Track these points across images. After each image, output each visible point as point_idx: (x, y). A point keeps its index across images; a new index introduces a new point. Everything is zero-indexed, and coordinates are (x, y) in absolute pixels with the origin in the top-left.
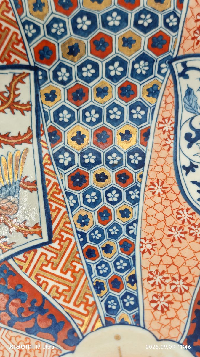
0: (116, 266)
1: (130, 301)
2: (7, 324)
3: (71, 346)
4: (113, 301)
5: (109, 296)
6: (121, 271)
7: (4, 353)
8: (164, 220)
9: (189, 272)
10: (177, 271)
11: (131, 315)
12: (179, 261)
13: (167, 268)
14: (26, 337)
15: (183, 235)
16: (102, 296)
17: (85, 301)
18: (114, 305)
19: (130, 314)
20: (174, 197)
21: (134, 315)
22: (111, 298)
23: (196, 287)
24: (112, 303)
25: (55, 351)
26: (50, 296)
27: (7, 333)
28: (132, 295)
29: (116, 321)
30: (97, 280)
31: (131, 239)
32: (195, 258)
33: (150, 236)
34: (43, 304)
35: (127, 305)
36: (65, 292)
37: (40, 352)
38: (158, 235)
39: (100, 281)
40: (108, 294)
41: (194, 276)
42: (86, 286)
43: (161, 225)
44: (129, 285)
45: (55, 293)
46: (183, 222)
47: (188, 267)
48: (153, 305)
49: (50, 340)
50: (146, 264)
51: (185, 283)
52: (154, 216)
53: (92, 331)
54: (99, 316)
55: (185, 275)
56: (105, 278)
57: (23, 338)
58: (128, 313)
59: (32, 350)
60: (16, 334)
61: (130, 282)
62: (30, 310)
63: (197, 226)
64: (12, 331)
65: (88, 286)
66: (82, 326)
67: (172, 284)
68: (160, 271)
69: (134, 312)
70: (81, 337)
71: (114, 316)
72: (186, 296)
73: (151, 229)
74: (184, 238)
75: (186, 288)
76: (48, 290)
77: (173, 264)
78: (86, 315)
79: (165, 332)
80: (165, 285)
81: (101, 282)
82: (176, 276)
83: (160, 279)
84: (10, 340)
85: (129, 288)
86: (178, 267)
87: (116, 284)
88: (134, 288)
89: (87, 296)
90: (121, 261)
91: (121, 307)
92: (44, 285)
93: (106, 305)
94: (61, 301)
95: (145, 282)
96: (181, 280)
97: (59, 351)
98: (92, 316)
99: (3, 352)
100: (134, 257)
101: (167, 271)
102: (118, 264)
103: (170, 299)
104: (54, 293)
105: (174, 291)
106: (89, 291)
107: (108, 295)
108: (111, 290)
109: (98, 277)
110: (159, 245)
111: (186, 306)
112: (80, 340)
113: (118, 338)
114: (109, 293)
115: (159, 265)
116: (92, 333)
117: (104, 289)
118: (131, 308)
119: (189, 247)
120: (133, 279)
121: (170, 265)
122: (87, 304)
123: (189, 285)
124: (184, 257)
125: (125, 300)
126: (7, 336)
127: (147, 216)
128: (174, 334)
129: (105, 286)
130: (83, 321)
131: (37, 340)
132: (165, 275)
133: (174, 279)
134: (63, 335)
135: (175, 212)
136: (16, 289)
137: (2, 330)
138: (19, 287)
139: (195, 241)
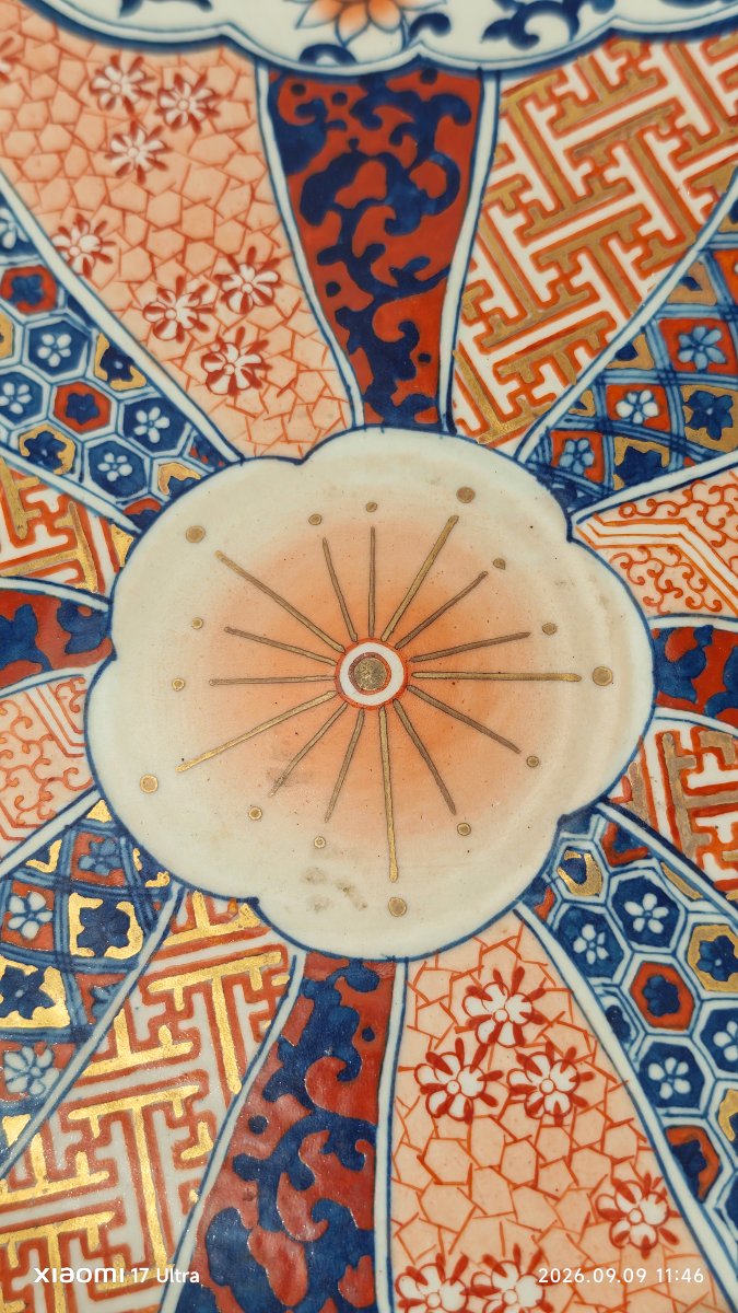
0: (43, 364)
1: (153, 422)
3: (95, 648)
4: (109, 458)
5: (90, 454)
6: (68, 364)
8: (75, 139)
9: (248, 231)
10: (214, 252)
11: (186, 455)
12: (198, 222)
13: (182, 263)
15: (155, 144)
16: (70, 466)
17: (36, 513)
18: (119, 465)
19: (181, 455)
20: (49, 54)
21: (192, 449)
22: (96, 455)
23: (293, 254)
24: (111, 464)
25: (65, 692)
28: (146, 405)
29: (161, 500)
30: (23, 439)
31: (24, 260)
32: (233, 182)
33: (70, 214)
35: (154, 437)
37: (29, 724)
38: (89, 191)
39: (33, 435)
40: (82, 452)
41: (267, 231)
42: (9, 475)
43: (75, 159)
44: (118, 384)
46: (128, 103)
47: (235, 218)
48: (222, 385)
49: (31, 676)
50: (117, 295)
51: (258, 267)
52: (37, 149)
53: (119, 570)
54: (107, 522)
55: (242, 245)
56: (42, 415)
58: (173, 457)
61: (113, 374)
63: (173, 89)
65: (12, 472)
66: (81, 578)
67: (226, 297)
68: (170, 284)
69: (185, 440)
70: (104, 607)
71: (145, 491)
72: (286, 297)
73: (57, 192)
74: (166, 149)
75: (270, 276)
77: (188, 240)
78: (71, 545)
79: (300, 428)
80: (210, 310)
81: (39, 435)
82: (223, 267)
83: (187, 307)
85: (124, 392)
86: (209, 240)
87: (81, 408)
88: (138, 380)
89: (32, 498)
90: (47, 339)
91: (142, 456)
93: (100, 479)
95: (154, 344)
96: (243, 268)
97: (76, 683)
98: (88, 535)
100: (72, 302)
101: (187, 270)
102: (43, 353)
103: (250, 337)
105: (245, 307)
106: (26, 480)
107: (86, 453)
108: (81, 432)
109: (18, 428)
110: (113, 218)
111: (304, 322)
112: (106, 616)
113: (196, 535)
114: (83, 443)
115: (153, 273)
116: (123, 575)
117: (62, 446)
118: (169, 438)
119: (195, 164)
120: (117, 363)
121: (183, 251)
122: (48, 518)
123: (271, 264)
124: (205, 201)
125: (140, 431)
127: (18, 162)
128: (327, 415)
129: (59, 436)
130: (76, 564)
132: (192, 286)
133: (221, 278)
134: (51, 638)
135: (84, 93)
139: (200, 136)
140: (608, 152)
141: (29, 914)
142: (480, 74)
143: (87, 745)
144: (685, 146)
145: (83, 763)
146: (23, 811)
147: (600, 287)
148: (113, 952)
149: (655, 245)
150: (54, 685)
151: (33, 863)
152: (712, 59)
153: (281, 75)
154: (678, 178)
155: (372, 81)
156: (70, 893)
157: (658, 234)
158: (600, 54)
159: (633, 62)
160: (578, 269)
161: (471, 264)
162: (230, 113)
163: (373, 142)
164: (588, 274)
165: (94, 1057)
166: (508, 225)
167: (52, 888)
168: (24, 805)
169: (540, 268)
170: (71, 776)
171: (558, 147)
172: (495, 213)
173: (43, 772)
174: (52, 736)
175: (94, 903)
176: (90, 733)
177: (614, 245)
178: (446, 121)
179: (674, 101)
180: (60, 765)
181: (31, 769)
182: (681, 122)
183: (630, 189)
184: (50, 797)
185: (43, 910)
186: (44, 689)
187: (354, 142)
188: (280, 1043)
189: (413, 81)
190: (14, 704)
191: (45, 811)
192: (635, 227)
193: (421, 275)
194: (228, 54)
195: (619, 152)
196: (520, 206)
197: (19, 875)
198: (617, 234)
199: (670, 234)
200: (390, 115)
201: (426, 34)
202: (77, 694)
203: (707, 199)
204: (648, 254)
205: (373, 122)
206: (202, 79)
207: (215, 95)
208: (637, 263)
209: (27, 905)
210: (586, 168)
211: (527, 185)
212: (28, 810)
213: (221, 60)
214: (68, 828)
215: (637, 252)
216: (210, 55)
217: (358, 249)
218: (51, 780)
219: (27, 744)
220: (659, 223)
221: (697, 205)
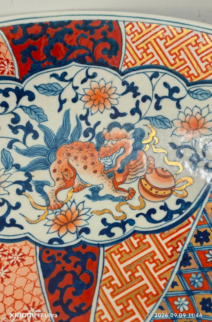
9: (33, 296)
10: (23, 303)
12: (18, 294)
13: (13, 307)
15: (7, 270)
23: (46, 303)
32: (29, 281)
41: (38, 296)
47: (29, 293)
51: (36, 308)
55: (31, 301)
63: (12, 253)
74: (10, 272)
75: (39, 311)
77: (16, 300)
82: (26, 308)
83: (15, 321)
86: (21, 300)
96: (31, 308)
101: (15, 310)
115: (5, 311)
119: (18, 276)
121: (14, 304)
124: (20, 287)
133: (25, 312)
139: (20, 267)
140: (136, 268)
142: (99, 245)
144: (157, 265)
147: (135, 310)
149: (150, 296)
152: (163, 239)
153: (43, 248)
154: (156, 275)
155: (68, 248)
157: (151, 293)
158: (132, 238)
159: (141, 240)
160: (129, 305)
161: (98, 305)
162: (28, 260)
163: (69, 267)
164: (132, 307)
166: (108, 292)
169: (118, 305)
171: (121, 267)
172: (104, 288)
177: (139, 297)
178: (89, 260)
179: (153, 252)
182: (155, 258)
183: (143, 279)
187: (63, 268)
189: (80, 248)
192: (144, 291)
193: (83, 309)
194: (28, 242)
195: (139, 268)
196: (112, 286)
198: (139, 294)
199: (155, 293)
200: (74, 259)
201: (83, 234)
203: (164, 281)
204: (149, 299)
205: (69, 262)
206: (21, 250)
207: (24, 255)
208: (146, 302)
210: (130, 273)
211: (113, 279)
213: (26, 245)
215: (145, 299)
216: (23, 243)
217: (65, 301)
220: (151, 289)
221: (161, 283)
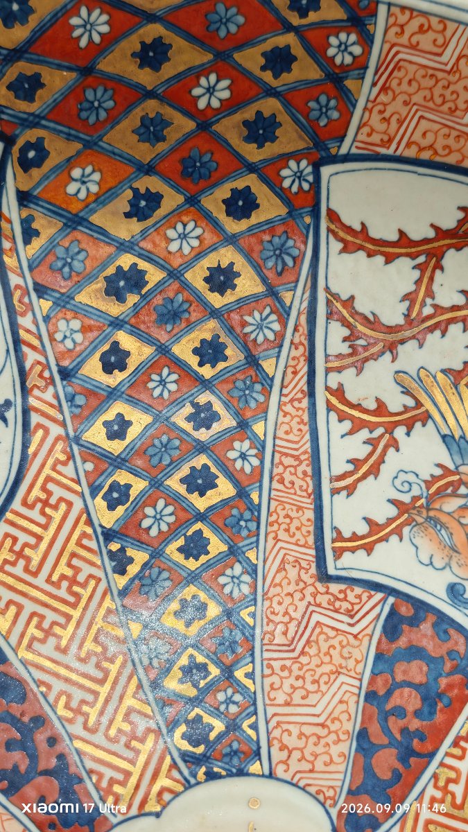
2: (370, 690)
3: (345, 825)
7: (315, 694)
14: (351, 732)
25: (331, 793)
26: (437, 768)
27: (355, 694)
34: (419, 755)
36: (449, 798)
37: (326, 764)
45: (444, 778)
49: (351, 780)
57: (348, 726)
59: (327, 748)
60: (352, 710)
62: (404, 731)
64: (358, 702)
76: (449, 761)
84: (341, 702)
92: (457, 752)
94: (431, 791)
97: (332, 802)
99: (316, 692)
104: (445, 774)
126: (348, 695)
131: (347, 754)
136: (440, 696)
137: (357, 683)
138: (446, 701)
141: (229, 701)
143: (296, 785)
145: (287, 777)
146: (283, 732)
148: (183, 728)
150: (338, 790)
151: (253, 719)
156: (227, 727)
165: (140, 686)
167: (234, 720)
168: (286, 733)
170: (284, 767)
173: (296, 755)
174: (311, 771)
175: (213, 736)
176: (300, 792)
180: (295, 765)
181: (301, 750)
184: (281, 749)
185: (227, 708)
186: (339, 783)
188: (81, 780)
190: (342, 763)
191: (275, 742)
197: (252, 709)
202: (326, 799)
209: (234, 703)
212: (282, 734)
214: (259, 748)
218: (289, 756)
219: (316, 756)
